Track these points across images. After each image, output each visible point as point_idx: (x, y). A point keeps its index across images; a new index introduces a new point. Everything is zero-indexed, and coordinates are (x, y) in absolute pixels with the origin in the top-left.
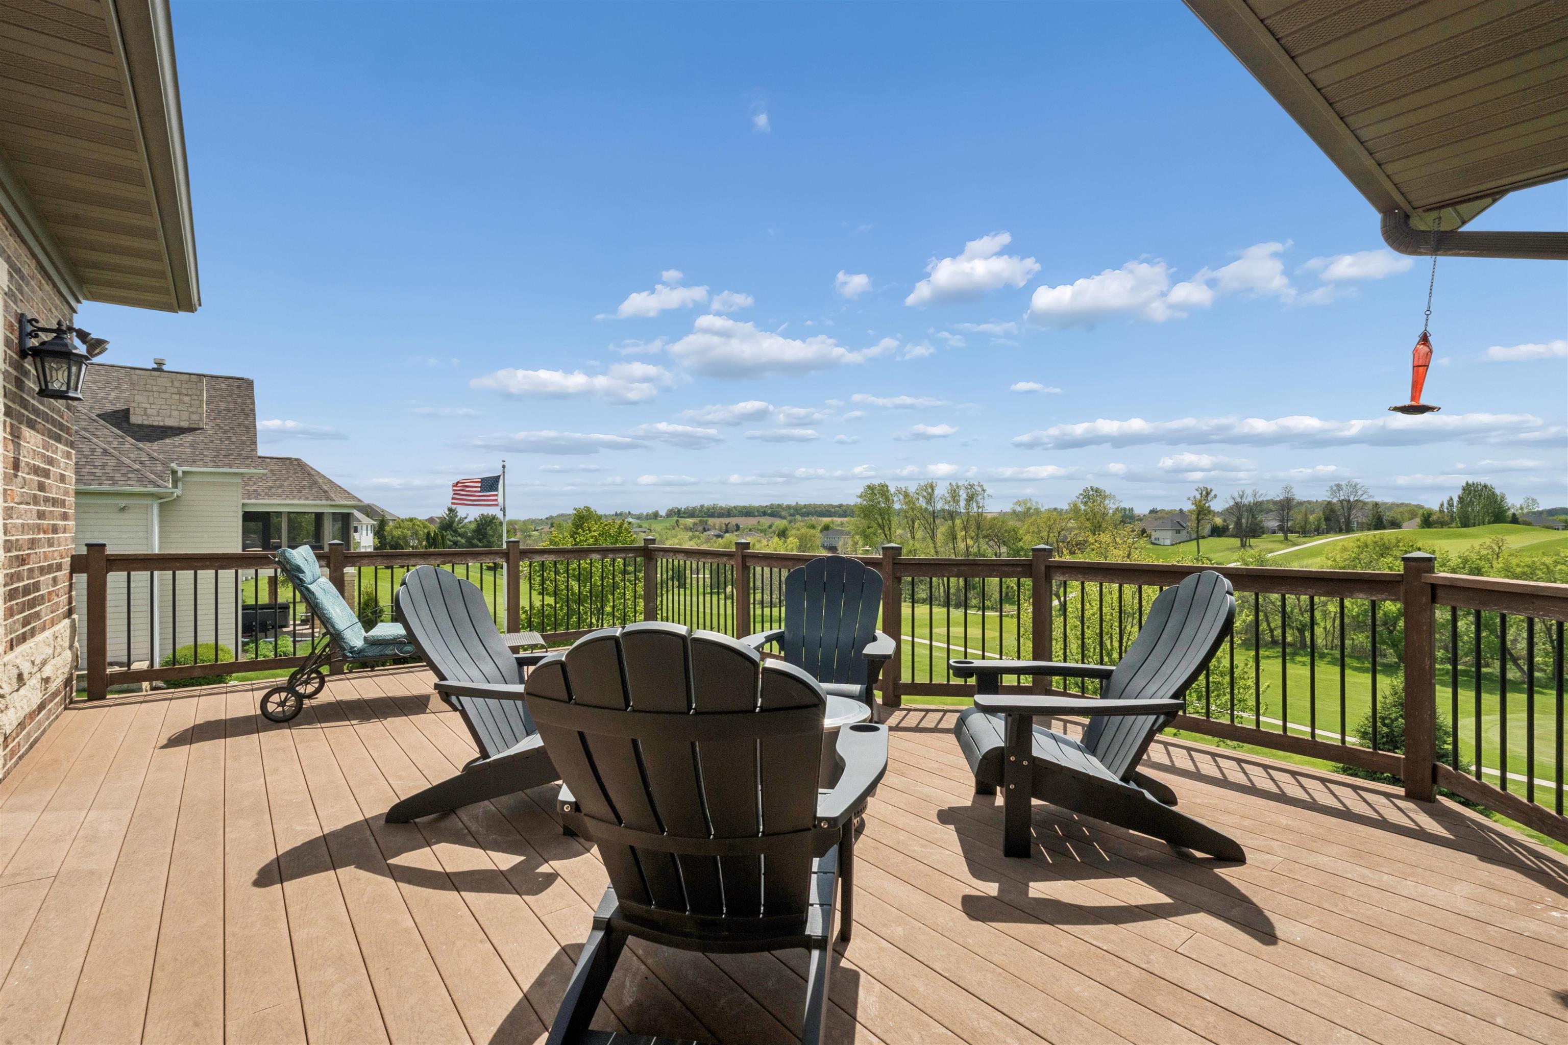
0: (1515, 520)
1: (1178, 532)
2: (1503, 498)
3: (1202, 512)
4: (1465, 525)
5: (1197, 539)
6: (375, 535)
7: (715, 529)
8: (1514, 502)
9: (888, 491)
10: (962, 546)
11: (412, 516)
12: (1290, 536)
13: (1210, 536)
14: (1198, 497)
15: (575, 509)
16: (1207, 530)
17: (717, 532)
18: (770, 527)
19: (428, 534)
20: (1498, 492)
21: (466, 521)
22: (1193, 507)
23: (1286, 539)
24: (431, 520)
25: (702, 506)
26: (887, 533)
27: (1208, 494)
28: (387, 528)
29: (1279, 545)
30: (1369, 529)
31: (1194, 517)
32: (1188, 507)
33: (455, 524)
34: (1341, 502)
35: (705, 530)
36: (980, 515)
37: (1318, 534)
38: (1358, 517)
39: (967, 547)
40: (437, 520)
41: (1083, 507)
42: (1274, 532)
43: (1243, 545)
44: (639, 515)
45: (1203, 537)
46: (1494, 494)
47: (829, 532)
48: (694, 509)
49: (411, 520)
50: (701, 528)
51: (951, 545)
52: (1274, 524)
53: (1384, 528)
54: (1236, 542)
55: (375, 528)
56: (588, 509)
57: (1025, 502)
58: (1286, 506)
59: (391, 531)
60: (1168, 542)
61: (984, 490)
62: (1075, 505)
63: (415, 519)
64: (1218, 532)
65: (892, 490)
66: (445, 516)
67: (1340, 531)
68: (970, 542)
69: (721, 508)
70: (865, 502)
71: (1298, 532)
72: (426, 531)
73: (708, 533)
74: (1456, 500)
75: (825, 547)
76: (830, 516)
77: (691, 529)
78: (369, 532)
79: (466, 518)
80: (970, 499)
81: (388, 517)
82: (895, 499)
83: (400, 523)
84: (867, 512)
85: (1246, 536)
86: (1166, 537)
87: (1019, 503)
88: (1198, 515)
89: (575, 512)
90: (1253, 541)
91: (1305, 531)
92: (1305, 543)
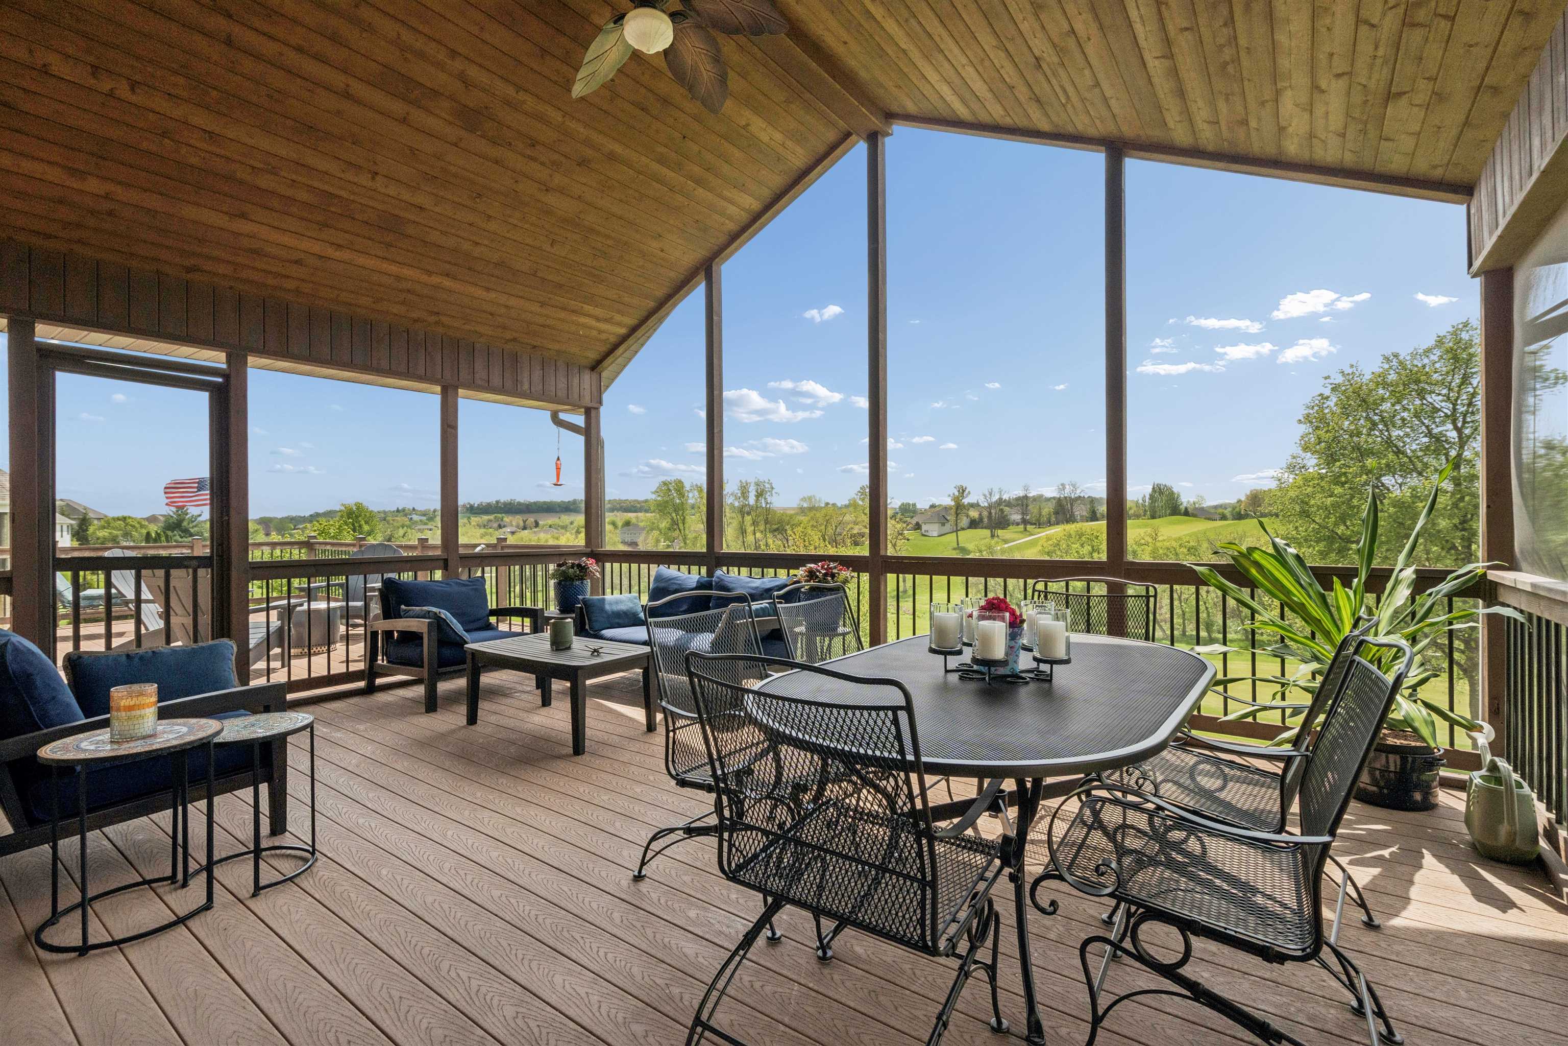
0: (1186, 513)
1: (943, 524)
2: (1179, 496)
3: (959, 508)
4: (1153, 517)
5: (957, 531)
6: (73, 536)
7: (512, 525)
8: (1186, 499)
9: (683, 487)
10: (750, 539)
11: (126, 514)
12: (1029, 527)
13: (969, 528)
14: (957, 493)
15: (343, 505)
16: (964, 522)
17: (514, 529)
18: (572, 523)
19: (148, 534)
20: (1175, 490)
21: (200, 519)
22: (953, 503)
23: (1025, 529)
24: (153, 519)
25: (497, 502)
26: (682, 528)
27: (964, 491)
28: (91, 529)
29: (1021, 536)
30: (1087, 521)
31: (953, 511)
32: (948, 502)
33: (185, 524)
34: (1065, 498)
35: (500, 527)
36: (768, 510)
37: (1051, 525)
38: (1080, 511)
39: (757, 541)
40: (161, 518)
41: (860, 503)
42: (1018, 524)
43: (993, 536)
44: (425, 511)
45: (963, 529)
46: (1172, 493)
47: (630, 527)
48: (489, 504)
49: (124, 519)
50: (495, 525)
51: (741, 539)
52: (1017, 517)
53: (1097, 520)
54: (987, 532)
55: (72, 529)
56: (359, 506)
57: (810, 498)
58: (1023, 503)
59: (94, 533)
60: (935, 534)
61: (772, 488)
62: (855, 500)
63: (129, 517)
64: (974, 524)
65: (687, 486)
66: (171, 514)
67: (1068, 522)
68: (758, 535)
69: (519, 504)
70: (659, 498)
71: (1035, 524)
72: (144, 531)
73: (504, 530)
74: (1148, 497)
75: (624, 543)
76: (635, 511)
77: (484, 526)
78: (65, 533)
79: (200, 515)
80: (760, 494)
81: (91, 515)
82: (691, 495)
83: (107, 523)
84: (662, 507)
85: (995, 528)
86: (933, 529)
87: (804, 499)
88: (957, 509)
89: (343, 508)
90: (1000, 532)
91: (1039, 524)
92: (1039, 533)
